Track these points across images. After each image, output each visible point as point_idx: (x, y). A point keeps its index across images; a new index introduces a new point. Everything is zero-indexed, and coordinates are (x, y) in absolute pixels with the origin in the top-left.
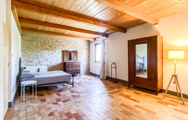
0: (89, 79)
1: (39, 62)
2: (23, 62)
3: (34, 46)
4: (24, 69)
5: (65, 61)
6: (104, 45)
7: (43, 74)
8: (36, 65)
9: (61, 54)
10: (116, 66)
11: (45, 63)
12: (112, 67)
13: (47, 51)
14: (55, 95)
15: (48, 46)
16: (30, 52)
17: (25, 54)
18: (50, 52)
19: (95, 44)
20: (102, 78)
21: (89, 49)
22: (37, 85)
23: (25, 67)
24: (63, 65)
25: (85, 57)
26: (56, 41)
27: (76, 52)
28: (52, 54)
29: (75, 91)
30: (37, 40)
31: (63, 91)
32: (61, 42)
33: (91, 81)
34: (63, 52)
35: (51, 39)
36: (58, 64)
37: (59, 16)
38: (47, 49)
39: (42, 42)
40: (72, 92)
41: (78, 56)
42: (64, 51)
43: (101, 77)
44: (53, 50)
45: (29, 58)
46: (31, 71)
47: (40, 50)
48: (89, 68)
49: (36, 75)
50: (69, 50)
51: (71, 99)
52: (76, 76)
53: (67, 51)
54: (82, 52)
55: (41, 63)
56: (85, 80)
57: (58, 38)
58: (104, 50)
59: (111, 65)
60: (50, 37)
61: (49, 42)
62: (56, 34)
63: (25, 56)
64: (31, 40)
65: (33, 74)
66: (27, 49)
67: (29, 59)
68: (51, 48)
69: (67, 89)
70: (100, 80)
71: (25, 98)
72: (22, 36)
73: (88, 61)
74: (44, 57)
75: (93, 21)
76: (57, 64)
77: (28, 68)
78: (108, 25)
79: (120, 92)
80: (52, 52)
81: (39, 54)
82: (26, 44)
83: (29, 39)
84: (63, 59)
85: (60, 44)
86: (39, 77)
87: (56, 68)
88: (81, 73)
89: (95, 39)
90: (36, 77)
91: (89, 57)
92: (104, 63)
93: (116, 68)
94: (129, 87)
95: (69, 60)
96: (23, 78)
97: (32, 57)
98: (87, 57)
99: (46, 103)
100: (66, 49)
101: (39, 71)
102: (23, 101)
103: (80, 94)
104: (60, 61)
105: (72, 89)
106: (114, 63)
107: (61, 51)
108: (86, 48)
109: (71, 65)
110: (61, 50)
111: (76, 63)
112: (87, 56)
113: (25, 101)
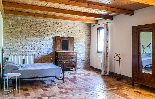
0: (87, 75)
1: (24, 51)
2: (6, 51)
3: (19, 31)
4: (6, 60)
5: (58, 50)
6: (107, 30)
7: (28, 66)
8: (21, 55)
9: (51, 41)
10: (120, 58)
11: (32, 53)
12: (115, 60)
13: (34, 38)
14: (40, 91)
15: (36, 30)
16: (14, 39)
17: (8, 42)
18: (38, 39)
19: (97, 29)
20: (104, 74)
21: (89, 35)
22: (21, 79)
23: (8, 57)
24: (54, 56)
25: (84, 46)
26: (46, 25)
27: (71, 39)
28: (40, 41)
29: (64, 87)
30: (23, 24)
31: (51, 86)
32: (52, 26)
33: (88, 77)
34: (55, 39)
35: (39, 23)
36: (48, 55)
37: (46, 1)
38: (34, 35)
39: (28, 26)
40: (61, 88)
41: (74, 44)
42: (55, 37)
43: (102, 73)
44: (42, 36)
45: (12, 45)
46: (15, 63)
47: (26, 37)
48: (90, 60)
49: (20, 67)
50: (62, 36)
51: (58, 94)
52: (71, 70)
53: (60, 38)
54: (80, 38)
55: (27, 53)
56: (80, 76)
57: (48, 20)
58: (107, 37)
59: (115, 57)
60: (38, 20)
61: (37, 26)
62: (45, 17)
63: (8, 43)
64: (16, 24)
65: (17, 66)
66: (11, 35)
67: (13, 48)
68: (39, 33)
69: (55, 85)
70: (101, 76)
71: (8, 92)
72: (4, 19)
73: (87, 50)
74: (31, 45)
75: (87, 4)
76: (46, 54)
77: (11, 59)
78: (107, 7)
79: (119, 90)
80: (40, 39)
81: (24, 42)
82: (9, 29)
83: (13, 23)
84: (54, 48)
85: (51, 28)
86: (24, 69)
87: (44, 59)
88: (78, 67)
89: (97, 21)
90: (21, 69)
91: (89, 45)
92: (107, 54)
93: (120, 61)
94: (133, 85)
95: (62, 49)
96: (5, 70)
97: (16, 45)
98: (87, 45)
99: (30, 97)
100: (59, 35)
101: (24, 63)
102: (6, 95)
103: (69, 91)
104: (51, 50)
105: (62, 85)
106: (117, 55)
107: (52, 38)
108: (86, 33)
109: (64, 56)
110: (52, 35)
111: (71, 54)
112: (87, 43)
113: (8, 95)
